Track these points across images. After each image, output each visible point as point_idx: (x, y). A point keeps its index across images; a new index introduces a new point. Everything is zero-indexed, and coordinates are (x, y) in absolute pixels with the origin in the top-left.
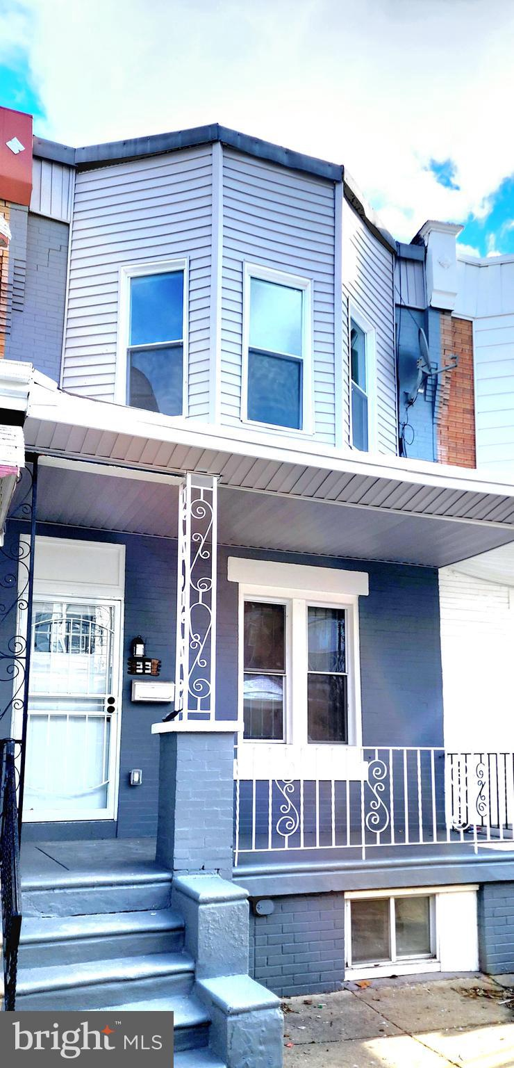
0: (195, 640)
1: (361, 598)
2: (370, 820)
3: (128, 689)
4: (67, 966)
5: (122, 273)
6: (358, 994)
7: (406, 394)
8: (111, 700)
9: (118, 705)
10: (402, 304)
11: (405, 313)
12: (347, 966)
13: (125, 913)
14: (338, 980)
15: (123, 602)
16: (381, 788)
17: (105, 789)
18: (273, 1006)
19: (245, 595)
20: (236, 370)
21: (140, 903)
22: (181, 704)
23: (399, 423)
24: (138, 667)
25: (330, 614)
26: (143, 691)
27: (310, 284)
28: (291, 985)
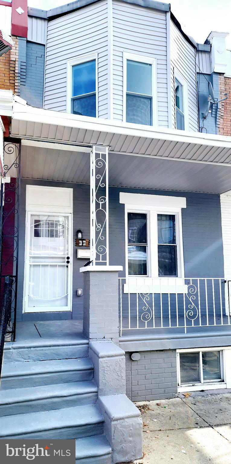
0: (98, 227)
1: (183, 209)
2: (188, 315)
3: (75, 253)
4: (34, 388)
5: (68, 64)
6: (184, 400)
7: (203, 114)
8: (68, 258)
9: (71, 260)
10: (200, 72)
11: (201, 76)
12: (178, 385)
13: (66, 360)
14: (174, 393)
15: (72, 214)
16: (194, 298)
17: (67, 297)
18: (137, 416)
19: (128, 209)
20: (120, 103)
21: (73, 355)
22: (93, 258)
23: (199, 127)
24: (80, 243)
25: (168, 218)
26: (82, 253)
27: (155, 60)
28: (150, 395)
